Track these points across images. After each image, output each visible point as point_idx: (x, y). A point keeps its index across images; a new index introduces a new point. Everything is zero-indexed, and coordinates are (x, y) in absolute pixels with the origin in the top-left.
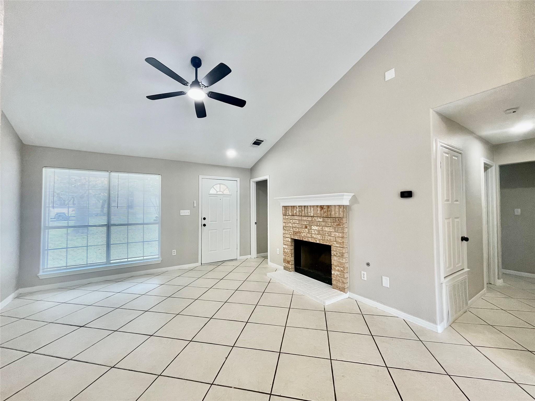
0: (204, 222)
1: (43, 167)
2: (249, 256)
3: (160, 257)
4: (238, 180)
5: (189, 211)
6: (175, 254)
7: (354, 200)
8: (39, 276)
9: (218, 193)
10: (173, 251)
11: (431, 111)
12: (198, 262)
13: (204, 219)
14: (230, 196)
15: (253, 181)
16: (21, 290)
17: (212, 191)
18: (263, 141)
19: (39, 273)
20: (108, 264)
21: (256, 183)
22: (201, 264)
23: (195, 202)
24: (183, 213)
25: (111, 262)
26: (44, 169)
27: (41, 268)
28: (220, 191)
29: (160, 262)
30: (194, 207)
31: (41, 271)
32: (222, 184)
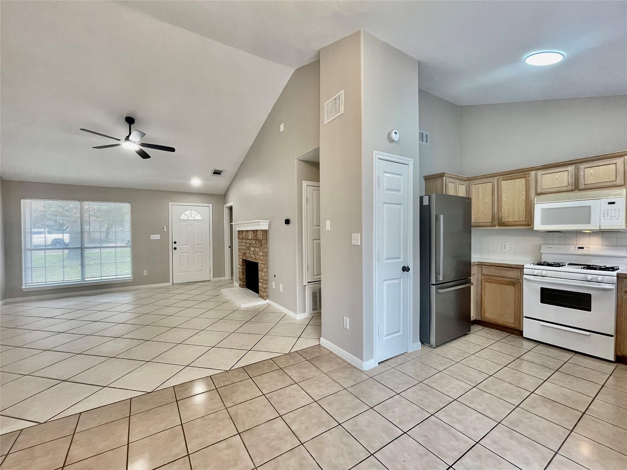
0: (174, 246)
1: (21, 199)
2: (223, 278)
3: (132, 277)
4: (211, 206)
5: (159, 235)
6: (146, 274)
7: (270, 226)
8: (22, 290)
9: (189, 218)
10: (144, 271)
11: (296, 160)
12: (169, 282)
13: (175, 243)
14: (202, 221)
15: (226, 206)
16: (8, 300)
17: (183, 217)
18: (222, 171)
19: (22, 286)
20: (83, 282)
21: (229, 208)
22: (173, 284)
23: (165, 227)
24: (153, 237)
25: (86, 279)
26: (22, 200)
27: (24, 283)
28: (191, 217)
29: (132, 281)
30: (164, 232)
31: (24, 285)
32: (192, 210)
